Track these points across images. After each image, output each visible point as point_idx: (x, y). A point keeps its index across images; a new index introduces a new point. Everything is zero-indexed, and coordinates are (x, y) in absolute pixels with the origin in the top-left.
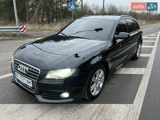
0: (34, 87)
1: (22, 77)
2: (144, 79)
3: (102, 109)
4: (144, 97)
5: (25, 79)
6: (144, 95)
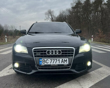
1: (55, 59)
5: (59, 60)
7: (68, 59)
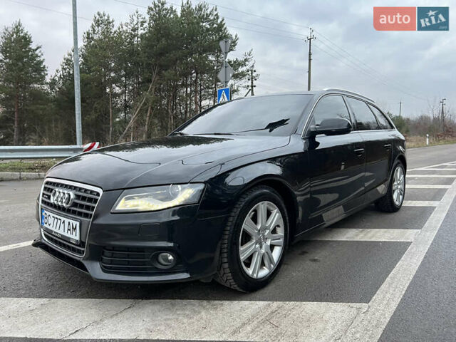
0: (83, 240)
1: (59, 217)
2: (413, 251)
3: (273, 313)
4: (405, 289)
5: (64, 222)
6: (407, 285)
7: (78, 224)
